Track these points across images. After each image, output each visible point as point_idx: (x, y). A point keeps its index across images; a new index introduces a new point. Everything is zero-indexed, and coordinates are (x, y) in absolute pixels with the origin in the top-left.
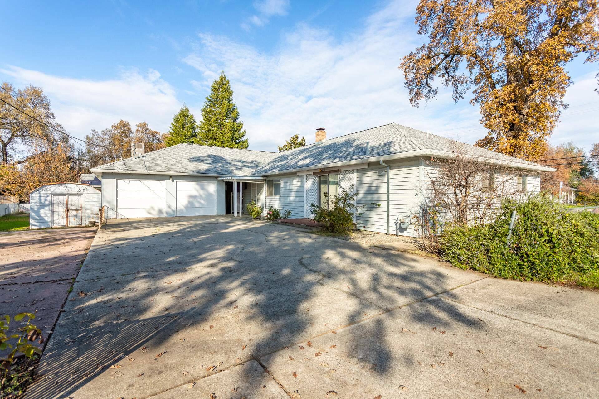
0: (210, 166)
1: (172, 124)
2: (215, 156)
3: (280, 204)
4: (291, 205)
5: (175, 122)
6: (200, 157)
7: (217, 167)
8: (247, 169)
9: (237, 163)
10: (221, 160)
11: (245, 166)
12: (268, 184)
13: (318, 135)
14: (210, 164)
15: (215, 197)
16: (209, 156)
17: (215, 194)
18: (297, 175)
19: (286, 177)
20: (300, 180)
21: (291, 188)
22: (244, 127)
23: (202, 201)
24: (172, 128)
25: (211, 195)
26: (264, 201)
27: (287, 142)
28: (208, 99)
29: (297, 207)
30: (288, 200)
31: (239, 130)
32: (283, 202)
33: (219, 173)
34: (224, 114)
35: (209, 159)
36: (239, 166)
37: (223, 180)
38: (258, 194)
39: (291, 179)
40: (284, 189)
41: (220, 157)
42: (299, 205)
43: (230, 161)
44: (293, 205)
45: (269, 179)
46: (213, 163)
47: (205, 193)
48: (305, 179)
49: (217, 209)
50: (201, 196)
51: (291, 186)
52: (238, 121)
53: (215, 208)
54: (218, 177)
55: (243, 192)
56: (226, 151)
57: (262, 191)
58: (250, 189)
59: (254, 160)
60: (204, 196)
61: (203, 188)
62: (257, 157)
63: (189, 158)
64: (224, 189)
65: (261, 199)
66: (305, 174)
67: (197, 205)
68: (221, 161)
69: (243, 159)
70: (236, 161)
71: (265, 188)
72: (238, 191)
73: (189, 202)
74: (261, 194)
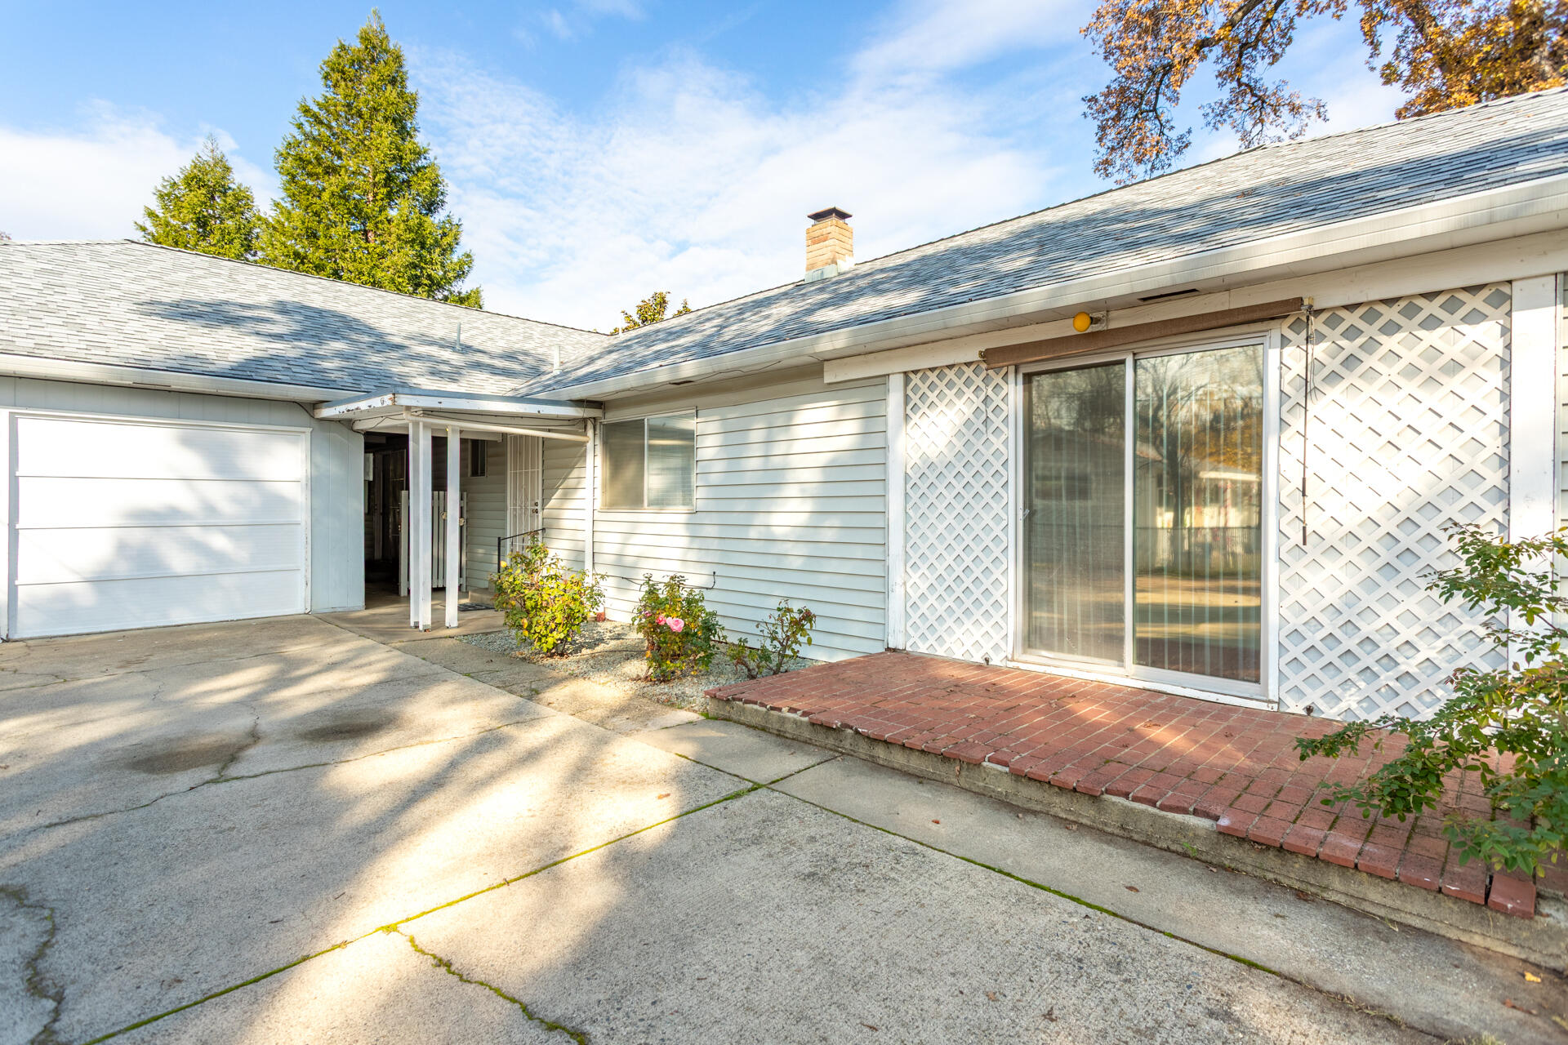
0: (278, 347)
1: (151, 215)
2: (320, 312)
3: (692, 555)
4: (771, 562)
5: (165, 208)
6: (227, 303)
7: (323, 358)
8: (485, 376)
9: (433, 351)
10: (351, 328)
11: (478, 366)
12: (605, 443)
13: (815, 240)
14: (279, 337)
15: (303, 517)
16: (283, 308)
17: (297, 494)
18: (829, 378)
19: (731, 397)
20: (856, 411)
21: (776, 462)
22: (463, 239)
23: (219, 541)
24: (151, 229)
25: (277, 502)
26: (587, 536)
27: (628, 317)
28: (307, 111)
29: (823, 580)
30: (753, 533)
31: (450, 249)
32: (715, 544)
33: (327, 384)
34: (381, 177)
35: (278, 317)
36: (445, 362)
37: (347, 424)
38: (545, 501)
39: (775, 405)
40: (719, 466)
41: (343, 318)
42: (847, 567)
43: (397, 340)
44: (797, 563)
45: (613, 417)
46: (297, 336)
47: (241, 490)
48: (895, 398)
49: (312, 583)
50: (210, 509)
51: (780, 448)
52: (439, 217)
53: (300, 578)
54: (316, 405)
55: (464, 488)
56: (379, 301)
57: (570, 482)
58: (504, 473)
59: (517, 347)
60: (227, 508)
61: (226, 468)
62: (530, 337)
63: (144, 298)
64: (355, 470)
65: (564, 524)
66: (895, 366)
67: (180, 561)
68: (347, 333)
69: (464, 338)
70: (432, 343)
71: (594, 467)
72: (439, 482)
73: (122, 547)
74: (565, 498)
